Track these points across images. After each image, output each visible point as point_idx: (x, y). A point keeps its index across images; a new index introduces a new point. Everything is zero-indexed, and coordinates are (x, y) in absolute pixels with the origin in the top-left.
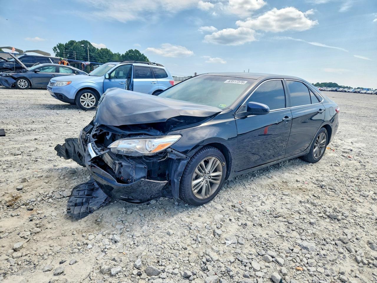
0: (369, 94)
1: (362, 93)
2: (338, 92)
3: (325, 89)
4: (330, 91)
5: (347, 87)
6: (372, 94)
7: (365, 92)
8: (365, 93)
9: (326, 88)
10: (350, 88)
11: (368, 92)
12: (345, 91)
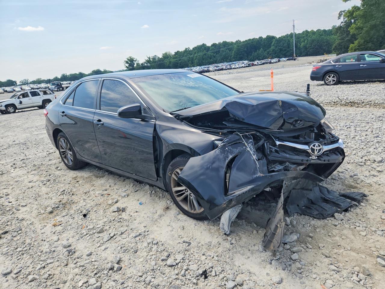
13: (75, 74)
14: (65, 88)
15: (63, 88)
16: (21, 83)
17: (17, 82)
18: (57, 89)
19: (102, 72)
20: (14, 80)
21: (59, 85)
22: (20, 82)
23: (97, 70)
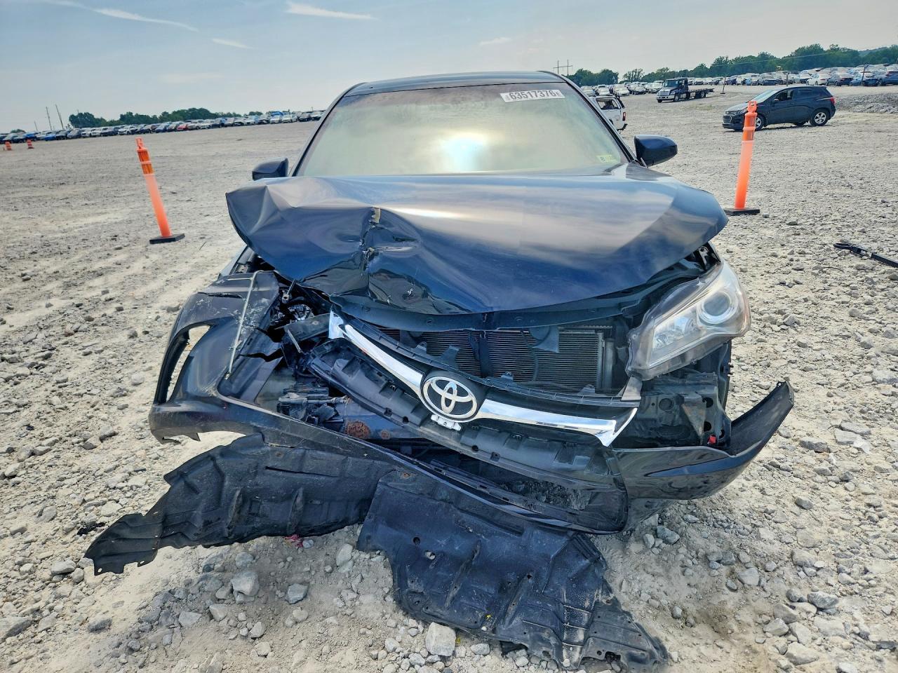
0: (286, 122)
1: (275, 123)
2: (228, 128)
3: (196, 125)
4: (209, 127)
5: (229, 115)
6: (291, 121)
7: (278, 119)
8: (280, 122)
9: (200, 122)
10: (236, 116)
11: (285, 118)
12: (242, 124)
13: (750, 56)
14: (693, 95)
15: (688, 94)
16: (626, 79)
17: (618, 76)
18: (673, 97)
19: (825, 52)
20: (614, 71)
21: (682, 87)
22: (626, 75)
23: (811, 46)
